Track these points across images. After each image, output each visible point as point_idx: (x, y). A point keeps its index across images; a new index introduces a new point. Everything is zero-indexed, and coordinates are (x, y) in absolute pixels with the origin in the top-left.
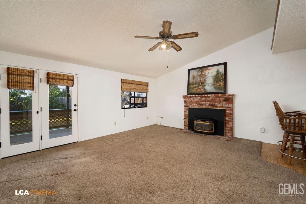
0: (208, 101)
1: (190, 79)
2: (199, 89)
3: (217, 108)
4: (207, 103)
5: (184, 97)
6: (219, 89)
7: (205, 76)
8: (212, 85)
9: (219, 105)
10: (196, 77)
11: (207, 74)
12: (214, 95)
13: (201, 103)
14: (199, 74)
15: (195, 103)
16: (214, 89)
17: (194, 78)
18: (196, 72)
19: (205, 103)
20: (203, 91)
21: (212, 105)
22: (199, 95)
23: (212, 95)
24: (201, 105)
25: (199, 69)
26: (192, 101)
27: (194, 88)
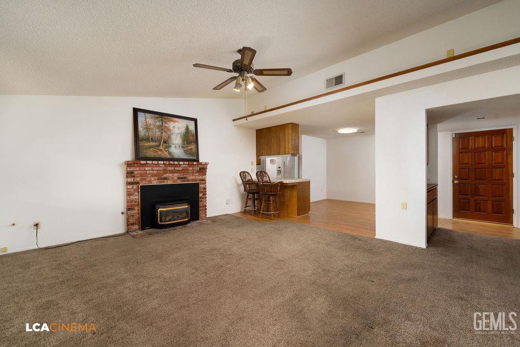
0: (178, 172)
1: (140, 128)
2: (161, 150)
3: (189, 181)
4: (175, 175)
5: (129, 164)
6: (190, 154)
7: (169, 130)
8: (181, 147)
9: (192, 178)
10: (152, 129)
11: (171, 128)
12: (187, 163)
13: (164, 176)
14: (158, 123)
15: (153, 175)
16: (184, 153)
17: (147, 128)
18: (151, 118)
19: (170, 175)
20: (166, 155)
21: (182, 178)
22: (165, 162)
23: (185, 163)
24: (166, 179)
25: (156, 116)
26: (148, 172)
27: (150, 148)
